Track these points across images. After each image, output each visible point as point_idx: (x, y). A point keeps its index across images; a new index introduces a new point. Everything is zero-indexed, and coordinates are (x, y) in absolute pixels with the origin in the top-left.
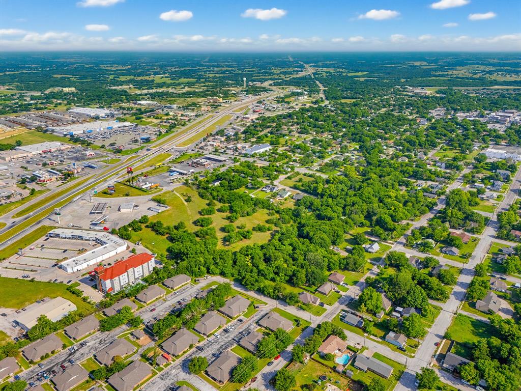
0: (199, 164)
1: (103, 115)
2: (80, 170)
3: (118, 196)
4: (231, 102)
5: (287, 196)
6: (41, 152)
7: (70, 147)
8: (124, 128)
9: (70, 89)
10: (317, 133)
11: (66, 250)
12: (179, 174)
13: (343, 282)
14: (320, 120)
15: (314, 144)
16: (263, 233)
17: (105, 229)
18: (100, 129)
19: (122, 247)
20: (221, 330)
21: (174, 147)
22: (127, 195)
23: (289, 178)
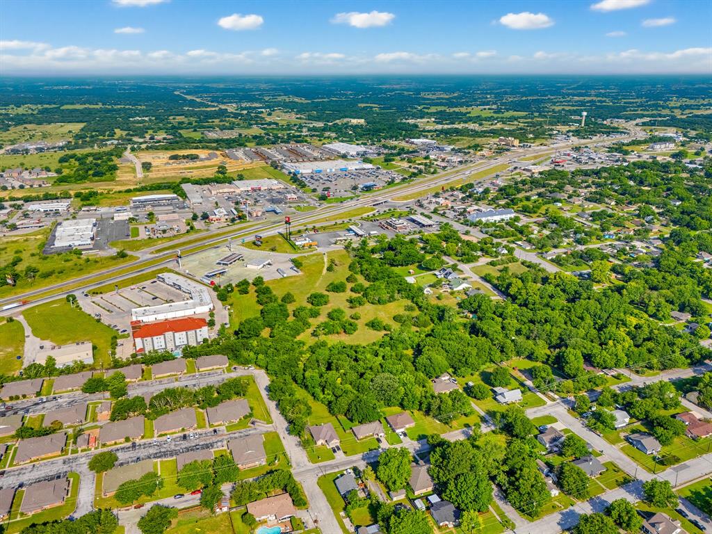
0: (390, 225)
1: (354, 153)
2: (259, 214)
3: (264, 250)
4: (530, 146)
5: (460, 288)
6: (250, 189)
7: (283, 187)
8: (360, 171)
9: (359, 121)
10: (617, 204)
11: (156, 298)
12: (355, 235)
13: (403, 430)
14: (646, 183)
15: (593, 221)
16: (375, 331)
17: (212, 283)
18: (331, 170)
19: (203, 307)
20: (182, 434)
21: (390, 200)
22: (273, 250)
23: (492, 264)
